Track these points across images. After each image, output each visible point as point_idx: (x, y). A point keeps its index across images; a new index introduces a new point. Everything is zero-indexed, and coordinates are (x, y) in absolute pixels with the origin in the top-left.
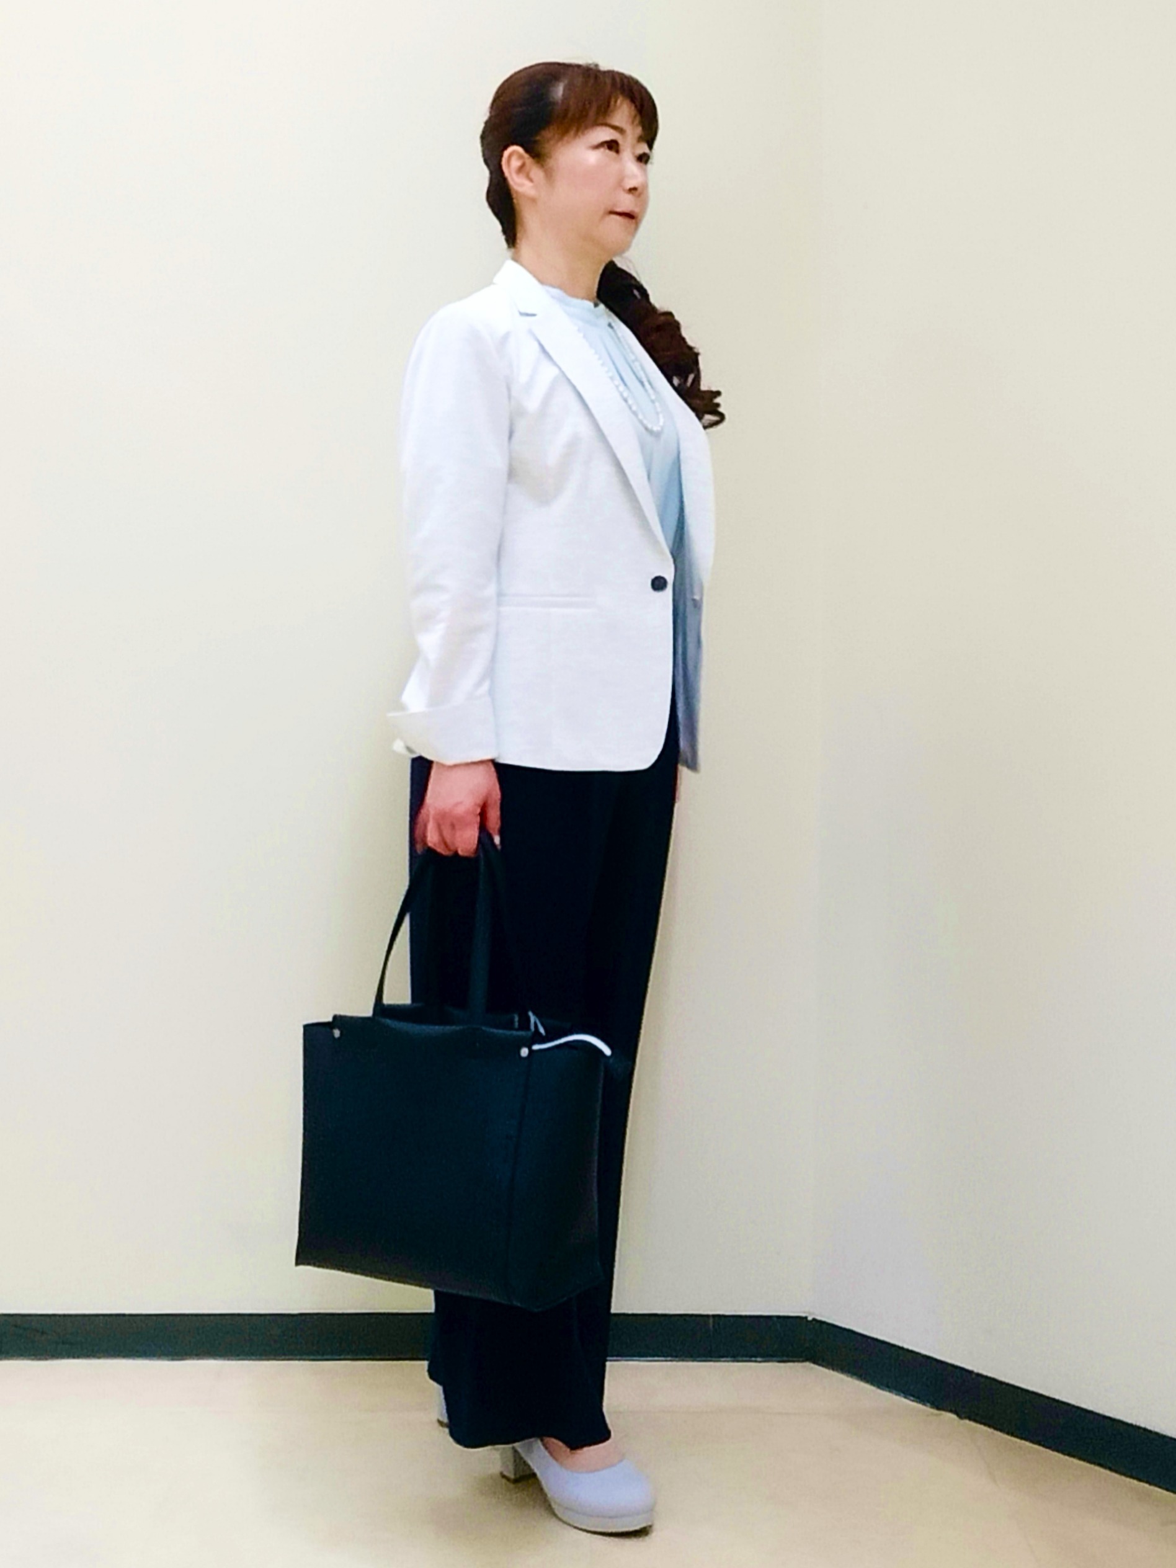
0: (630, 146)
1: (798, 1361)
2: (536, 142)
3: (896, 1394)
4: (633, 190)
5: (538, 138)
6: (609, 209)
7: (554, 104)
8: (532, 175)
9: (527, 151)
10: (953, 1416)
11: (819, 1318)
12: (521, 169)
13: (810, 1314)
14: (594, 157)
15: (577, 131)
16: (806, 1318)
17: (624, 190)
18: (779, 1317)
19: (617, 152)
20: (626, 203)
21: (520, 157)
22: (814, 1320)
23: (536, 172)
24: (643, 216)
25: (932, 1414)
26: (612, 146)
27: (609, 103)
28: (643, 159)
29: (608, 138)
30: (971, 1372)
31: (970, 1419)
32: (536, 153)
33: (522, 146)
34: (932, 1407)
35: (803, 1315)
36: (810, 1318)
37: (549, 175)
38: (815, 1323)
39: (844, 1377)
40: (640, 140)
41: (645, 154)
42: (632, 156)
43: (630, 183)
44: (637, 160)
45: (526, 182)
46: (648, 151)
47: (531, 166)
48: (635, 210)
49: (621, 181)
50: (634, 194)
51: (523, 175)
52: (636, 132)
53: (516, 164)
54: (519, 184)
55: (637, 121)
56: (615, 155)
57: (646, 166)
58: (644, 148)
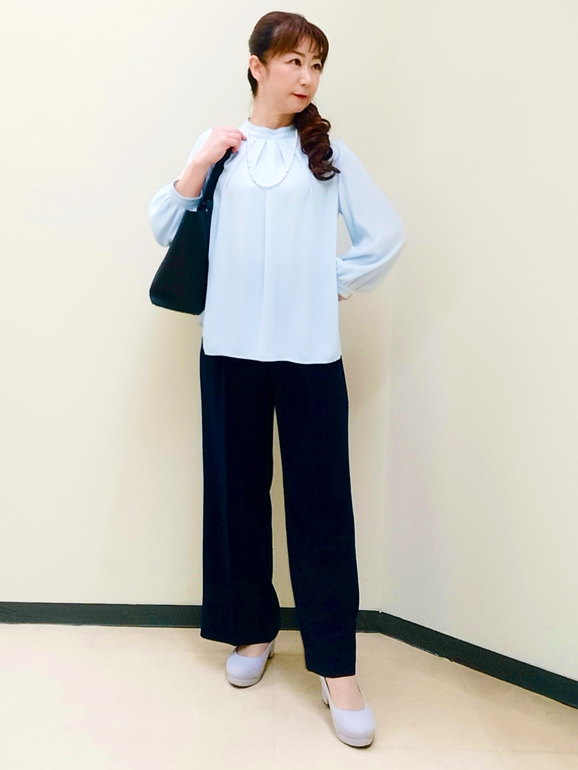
0: (308, 60)
1: (375, 632)
2: (263, 56)
3: (421, 649)
5: (264, 54)
8: (260, 71)
9: (260, 60)
10: (448, 660)
11: (384, 612)
12: (257, 67)
13: (381, 610)
14: (287, 68)
15: (281, 54)
16: (378, 612)
17: (300, 84)
18: (365, 611)
19: (300, 65)
20: (300, 91)
21: (256, 62)
22: (382, 613)
23: (263, 68)
25: (438, 659)
26: (298, 62)
27: (297, 39)
28: (318, 67)
29: (294, 58)
30: (456, 639)
31: (456, 662)
32: (264, 61)
33: (258, 56)
34: (437, 655)
35: (377, 610)
36: (380, 612)
37: (268, 71)
38: (383, 614)
39: (396, 640)
40: (315, 57)
41: (319, 65)
42: (308, 67)
43: (303, 82)
44: (312, 68)
45: (258, 73)
46: (320, 64)
47: (261, 66)
48: (304, 94)
49: (299, 80)
50: (305, 86)
51: (257, 70)
52: (312, 55)
53: (254, 64)
54: (256, 75)
55: (312, 50)
56: (298, 66)
57: (318, 71)
58: (318, 62)
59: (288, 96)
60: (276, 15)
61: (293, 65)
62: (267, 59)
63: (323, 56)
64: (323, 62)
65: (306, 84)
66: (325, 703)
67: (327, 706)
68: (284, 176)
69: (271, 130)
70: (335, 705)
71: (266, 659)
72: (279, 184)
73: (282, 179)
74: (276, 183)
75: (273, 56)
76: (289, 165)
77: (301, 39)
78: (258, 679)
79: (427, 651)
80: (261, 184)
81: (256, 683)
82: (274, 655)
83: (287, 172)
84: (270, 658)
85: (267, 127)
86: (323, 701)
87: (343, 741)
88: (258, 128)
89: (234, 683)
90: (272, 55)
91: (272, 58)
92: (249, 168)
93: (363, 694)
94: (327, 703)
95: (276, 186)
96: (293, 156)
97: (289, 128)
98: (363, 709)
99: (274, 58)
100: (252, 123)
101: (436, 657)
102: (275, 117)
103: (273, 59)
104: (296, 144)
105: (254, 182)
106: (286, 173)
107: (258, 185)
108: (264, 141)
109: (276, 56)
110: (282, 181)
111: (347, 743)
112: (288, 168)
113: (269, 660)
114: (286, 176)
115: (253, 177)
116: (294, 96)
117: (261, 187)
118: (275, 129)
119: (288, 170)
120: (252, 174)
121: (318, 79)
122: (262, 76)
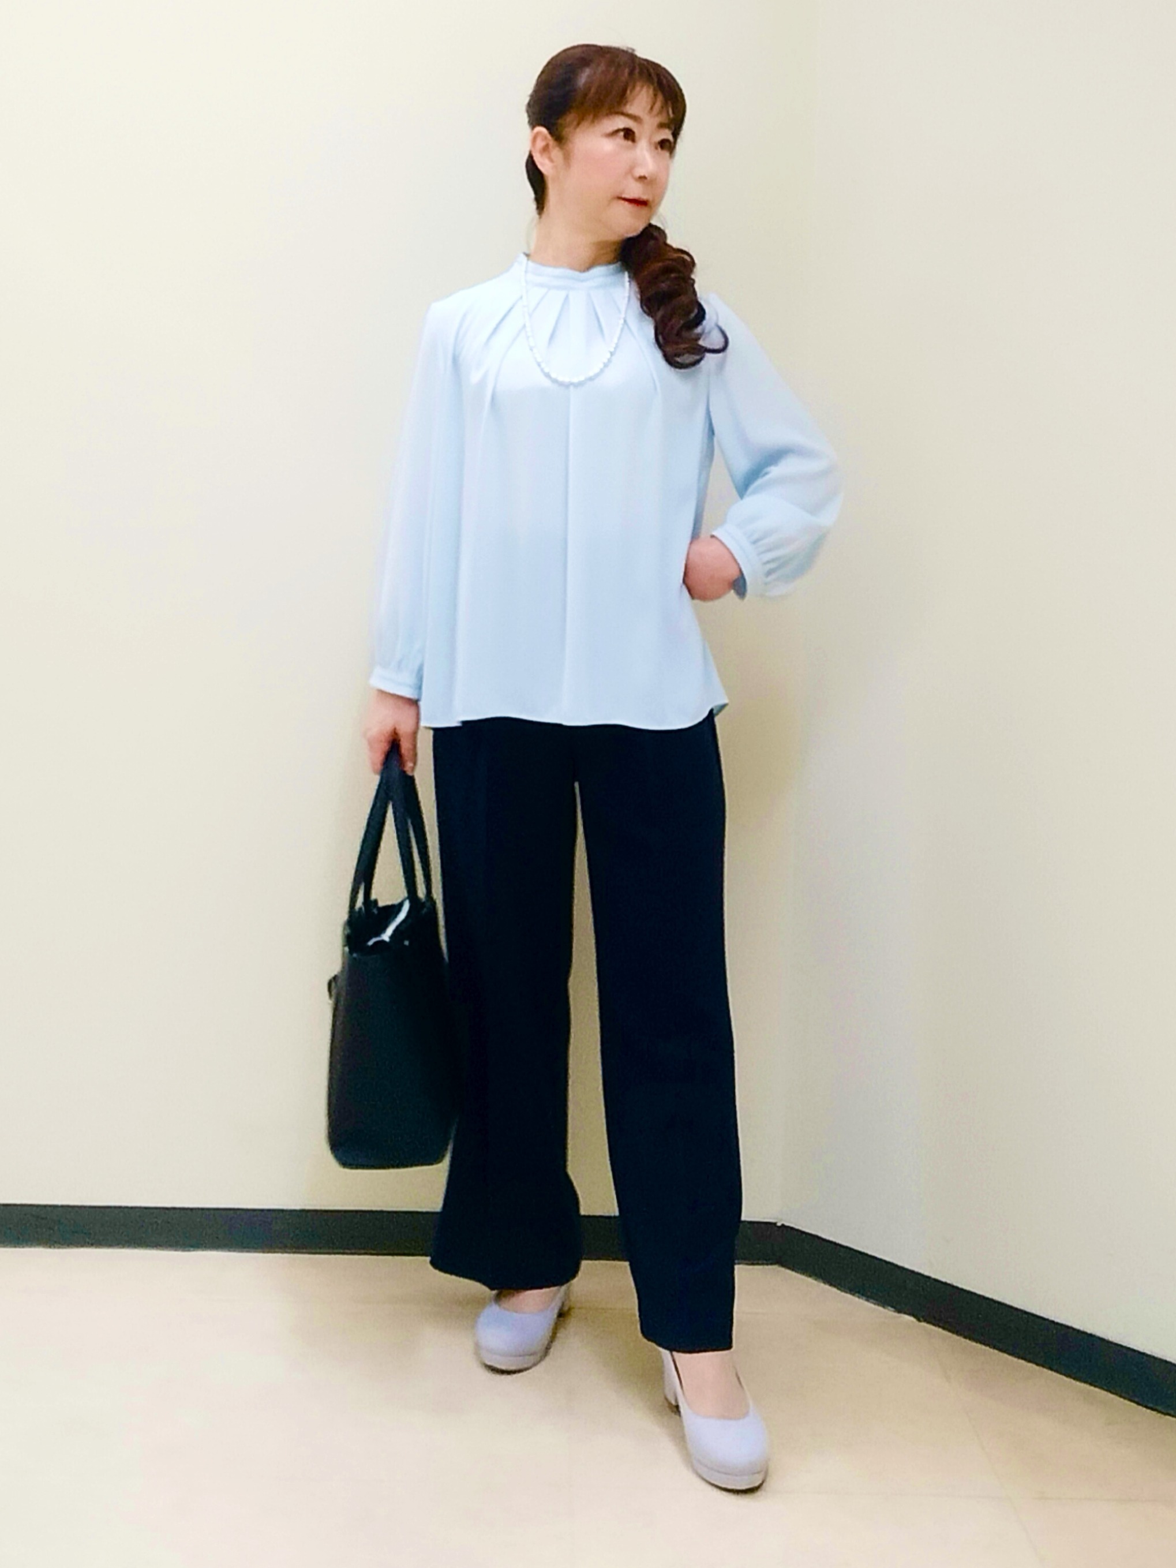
0: (649, 131)
1: (769, 1264)
2: (557, 126)
3: (859, 1297)
4: (642, 178)
5: (559, 122)
6: (617, 195)
7: (576, 90)
8: (553, 155)
9: (551, 133)
10: (912, 1319)
11: (787, 1224)
12: (546, 148)
13: (780, 1220)
14: (609, 146)
15: (594, 118)
16: (775, 1224)
17: (633, 177)
18: (749, 1223)
19: (633, 140)
20: (635, 191)
21: (546, 138)
22: (783, 1225)
23: (556, 153)
25: (892, 1316)
26: (629, 134)
27: (624, 91)
28: (667, 146)
29: (621, 126)
30: (929, 1277)
31: (928, 1322)
32: (559, 138)
33: (548, 129)
34: (892, 1310)
35: (773, 1221)
36: (779, 1224)
37: (567, 157)
38: (783, 1228)
39: (810, 1280)
40: (662, 126)
41: (667, 141)
42: (650, 143)
43: (640, 172)
44: (656, 148)
45: (547, 161)
46: (671, 138)
47: (553, 149)
48: (644, 197)
49: (631, 169)
50: (646, 181)
51: (546, 155)
52: (657, 120)
53: (540, 144)
54: (544, 165)
55: (656, 109)
56: (630, 143)
57: (667, 154)
58: (667, 134)
59: (609, 204)
60: (580, 50)
61: (620, 140)
62: (566, 132)
63: (676, 124)
64: (676, 134)
65: (647, 175)
66: (670, 1404)
67: (675, 1409)
68: (606, 361)
69: (577, 273)
70: (689, 1405)
71: (555, 1316)
72: (597, 375)
73: (602, 366)
74: (591, 374)
75: (578, 124)
76: (615, 340)
77: (634, 88)
78: (538, 1357)
79: (872, 1301)
80: (561, 379)
81: (535, 1365)
82: (570, 1309)
83: (612, 354)
84: (563, 1315)
85: (569, 267)
86: (666, 1399)
87: (708, 1479)
88: (549, 270)
89: (489, 1363)
90: (575, 123)
91: (575, 128)
92: (531, 349)
93: (745, 1387)
94: (673, 1403)
95: (591, 379)
96: (622, 321)
97: (612, 267)
98: (746, 1414)
99: (581, 126)
100: (534, 261)
101: (889, 1313)
102: (583, 245)
103: (578, 130)
104: (627, 299)
105: (547, 375)
106: (608, 356)
107: (555, 381)
108: (563, 294)
109: (585, 124)
110: (602, 371)
111: (713, 1482)
112: (614, 346)
113: (561, 1319)
114: (609, 361)
115: (543, 365)
116: (623, 202)
117: (561, 384)
118: (584, 271)
119: (612, 350)
120: (539, 360)
121: (667, 169)
122: (555, 167)
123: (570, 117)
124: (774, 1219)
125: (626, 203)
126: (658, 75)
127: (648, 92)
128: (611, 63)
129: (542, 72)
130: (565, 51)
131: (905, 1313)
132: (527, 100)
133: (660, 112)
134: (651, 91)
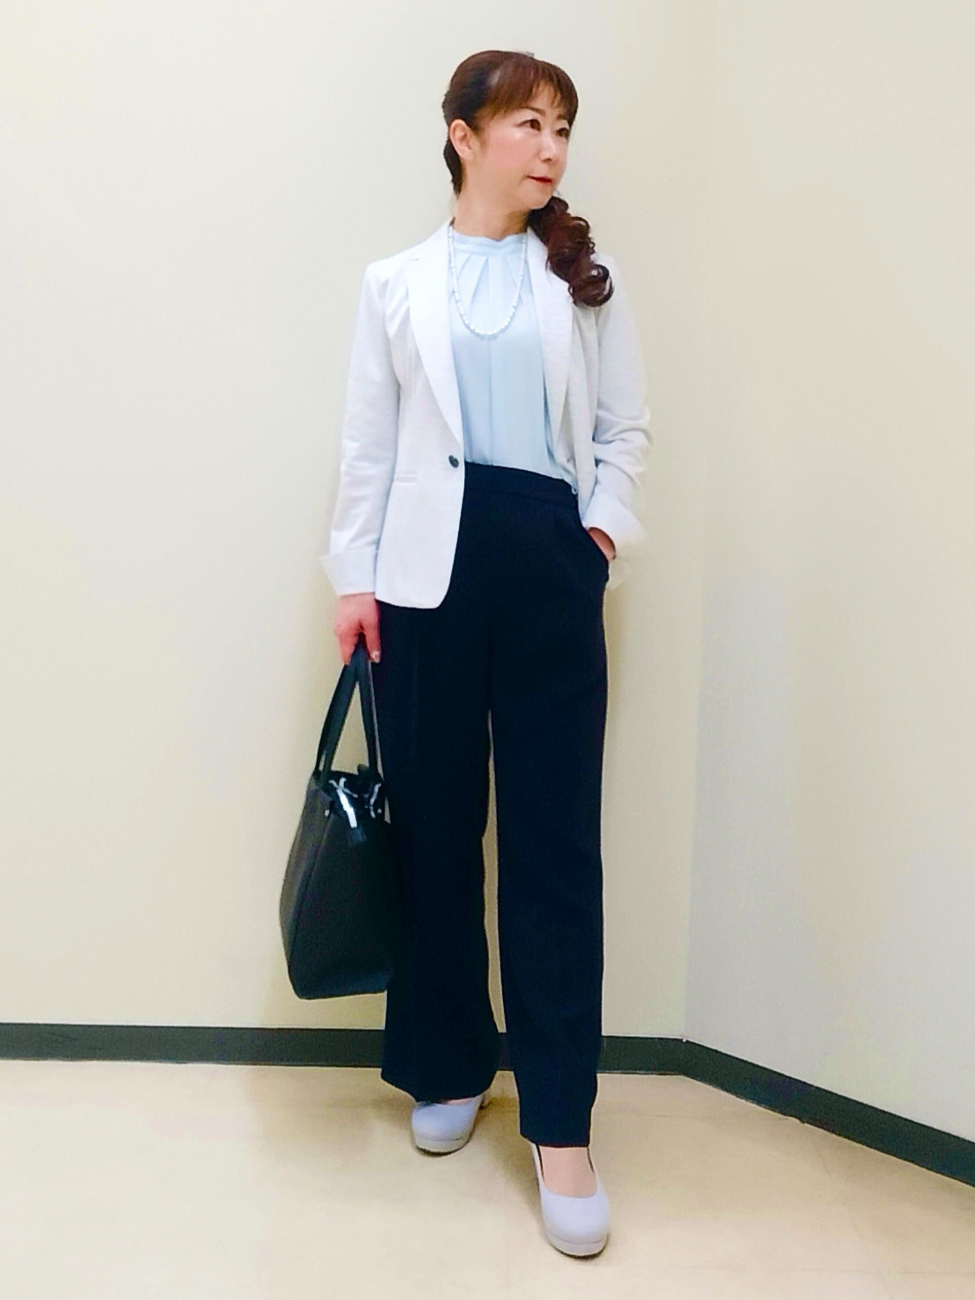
0: (551, 122)
1: (677, 1074)
2: (474, 118)
3: (752, 1102)
4: (548, 160)
5: (476, 115)
6: (527, 174)
7: (489, 88)
8: (471, 143)
9: (470, 125)
10: (797, 1121)
11: (692, 1040)
12: (464, 137)
13: (686, 1037)
14: (519, 134)
15: (505, 112)
16: (681, 1040)
17: (541, 160)
19: (539, 129)
20: (542, 170)
21: (464, 130)
22: (687, 1042)
23: (474, 142)
24: (559, 181)
25: (780, 1119)
26: (535, 124)
27: (531, 91)
28: (563, 133)
29: (530, 118)
31: (810, 1123)
32: (475, 127)
33: (466, 121)
34: (779, 1113)
35: (680, 1038)
36: (684, 1040)
37: (484, 144)
38: (688, 1044)
39: (710, 1088)
40: (560, 117)
41: (565, 129)
42: (552, 132)
43: (546, 155)
44: (557, 136)
45: (466, 149)
46: (567, 126)
47: (471, 137)
48: (549, 176)
49: (538, 153)
50: (550, 162)
51: (464, 143)
52: (557, 112)
53: (459, 134)
54: (461, 150)
55: (556, 104)
56: (536, 131)
57: (564, 140)
58: (564, 124)
59: (520, 182)
60: (486, 56)
61: (528, 129)
62: (482, 124)
64: (571, 124)
65: (551, 158)
68: (511, 315)
69: (494, 242)
70: (545, 1184)
71: (477, 1109)
72: (506, 328)
74: (503, 327)
75: (493, 117)
77: (538, 86)
78: (463, 1142)
79: (763, 1105)
81: (460, 1148)
85: (487, 236)
88: (472, 239)
89: (424, 1148)
90: (490, 116)
91: (490, 120)
93: (596, 1171)
95: (503, 331)
98: (593, 1193)
99: (495, 119)
100: (458, 231)
101: (777, 1115)
102: (498, 216)
103: (492, 121)
105: (467, 326)
106: (513, 310)
107: (473, 332)
108: (484, 258)
109: (499, 117)
110: (510, 323)
111: (559, 1249)
114: (514, 313)
116: (532, 180)
117: (478, 335)
118: (498, 240)
119: (515, 304)
120: (462, 313)
121: (565, 151)
122: (474, 154)
123: (486, 111)
124: (681, 1036)
125: (534, 181)
126: (557, 76)
127: (550, 90)
128: (517, 66)
129: (455, 75)
130: (473, 57)
131: (792, 1116)
132: (443, 99)
133: (558, 106)
134: (552, 89)
